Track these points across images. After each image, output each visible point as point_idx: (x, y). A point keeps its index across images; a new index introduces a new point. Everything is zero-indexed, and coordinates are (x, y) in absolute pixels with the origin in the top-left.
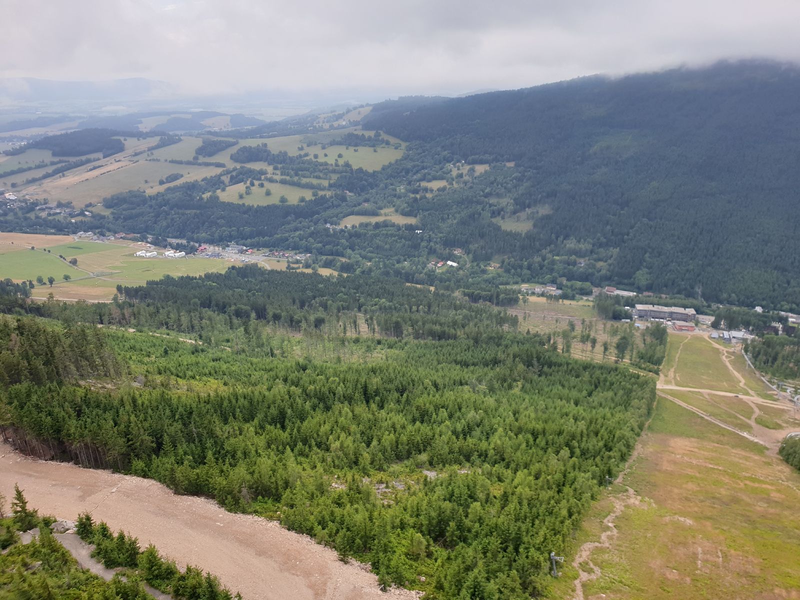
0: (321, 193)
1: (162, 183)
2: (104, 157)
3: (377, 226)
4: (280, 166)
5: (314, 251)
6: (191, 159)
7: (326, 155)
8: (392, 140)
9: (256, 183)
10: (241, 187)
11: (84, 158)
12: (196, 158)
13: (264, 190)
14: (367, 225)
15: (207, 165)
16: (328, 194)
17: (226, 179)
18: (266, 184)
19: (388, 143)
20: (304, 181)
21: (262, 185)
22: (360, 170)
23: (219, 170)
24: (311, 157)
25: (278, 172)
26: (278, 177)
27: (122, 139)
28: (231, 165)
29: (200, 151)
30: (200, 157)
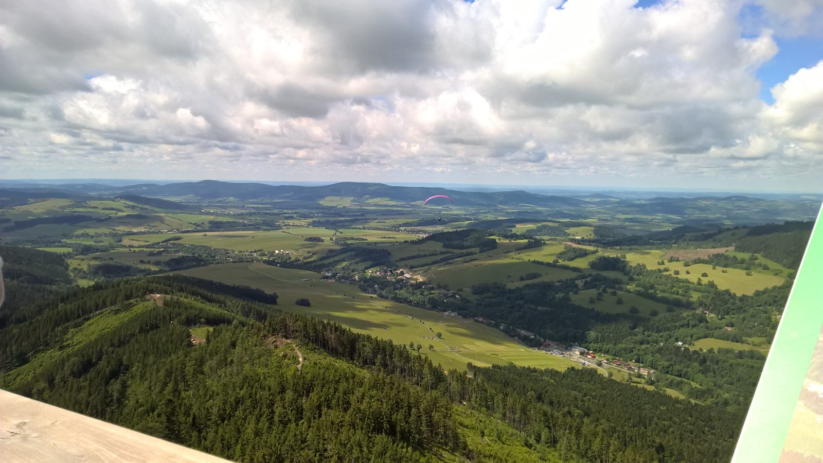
1: (522, 279)
2: (480, 252)
3: (741, 355)
4: (636, 277)
5: (660, 368)
6: (551, 262)
7: (688, 273)
8: (772, 265)
9: (609, 290)
10: (593, 292)
11: (464, 251)
12: (555, 262)
13: (615, 298)
14: (728, 351)
15: (565, 268)
17: (580, 283)
18: (618, 292)
21: (614, 294)
22: (727, 292)
23: (575, 275)
24: (671, 272)
26: (632, 288)
27: (497, 239)
28: (587, 271)
29: (561, 255)
30: (560, 261)
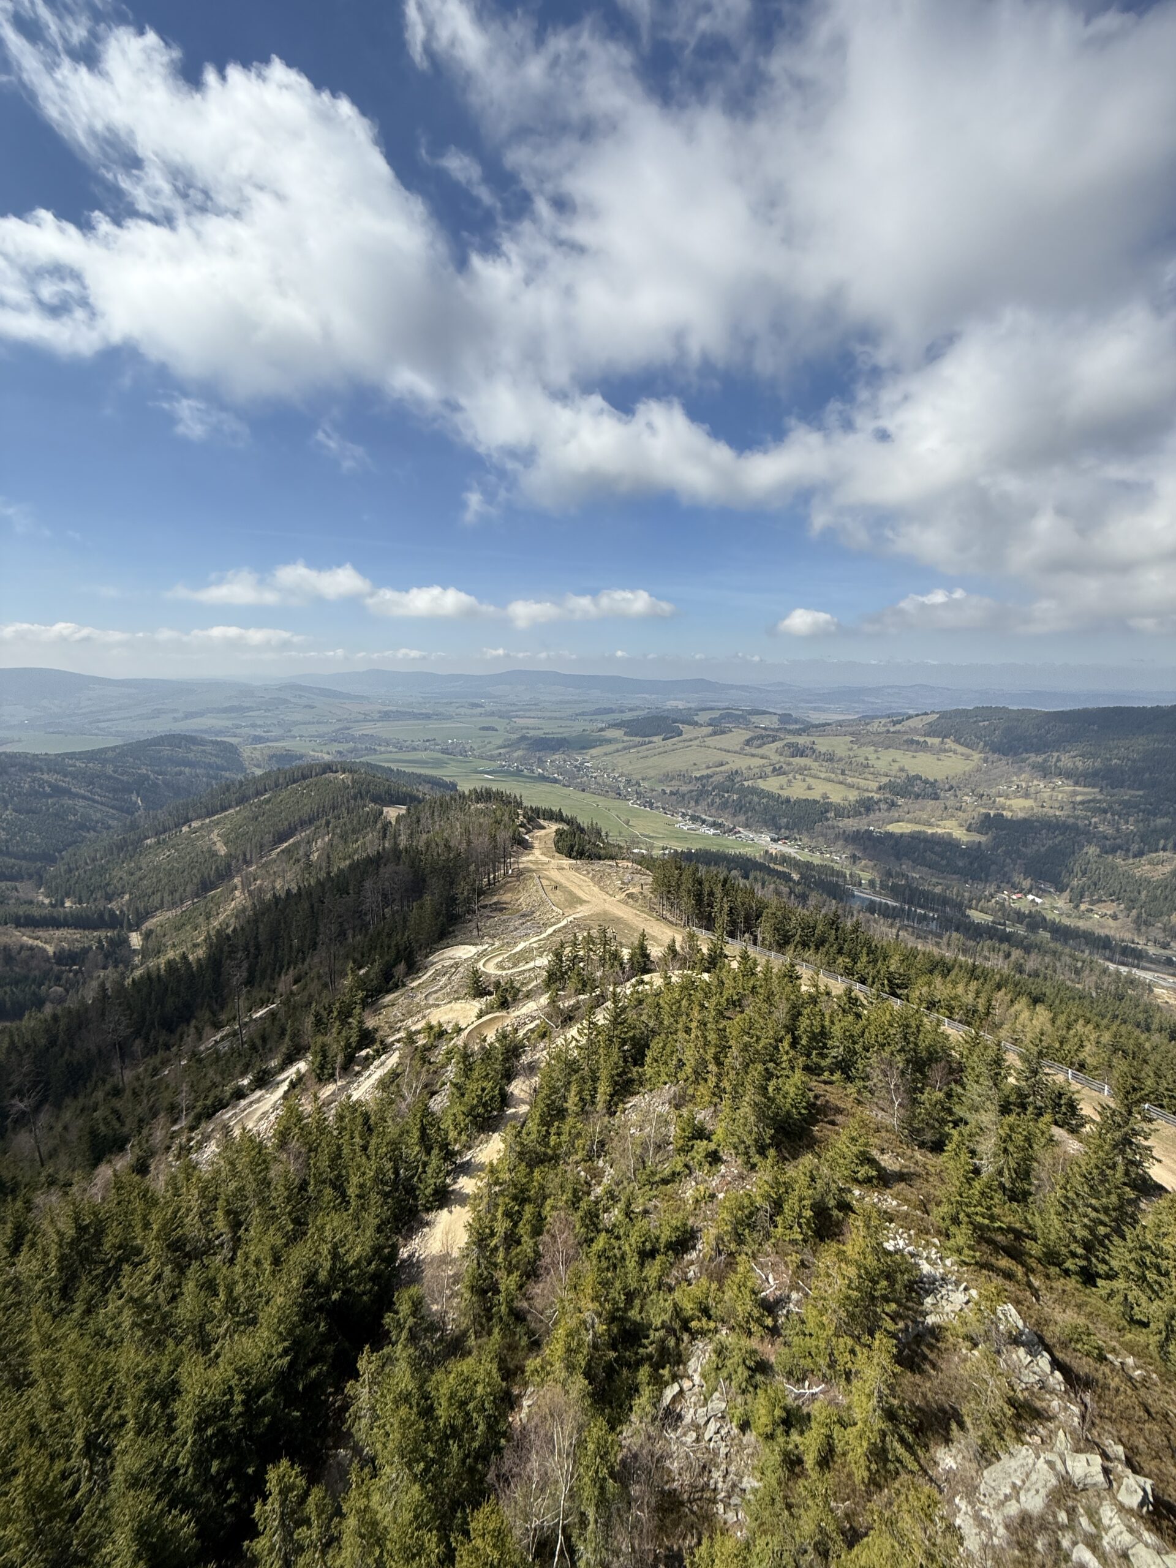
0: (867, 794)
1: (708, 767)
2: (663, 740)
3: (933, 837)
4: (824, 764)
6: (738, 749)
7: (878, 758)
8: (960, 749)
9: (798, 777)
10: (783, 780)
11: (647, 739)
12: (742, 749)
13: (805, 785)
14: (919, 834)
15: (753, 755)
16: (876, 796)
17: (769, 769)
18: (807, 779)
19: (955, 752)
20: (849, 780)
21: (804, 780)
22: (918, 777)
23: (765, 761)
24: (861, 760)
25: (823, 769)
26: (823, 775)
27: (681, 726)
28: (775, 758)
29: (748, 743)
30: (747, 748)
